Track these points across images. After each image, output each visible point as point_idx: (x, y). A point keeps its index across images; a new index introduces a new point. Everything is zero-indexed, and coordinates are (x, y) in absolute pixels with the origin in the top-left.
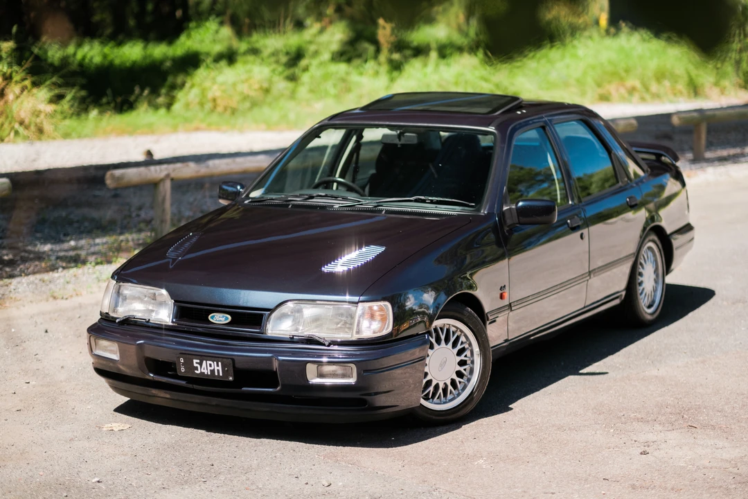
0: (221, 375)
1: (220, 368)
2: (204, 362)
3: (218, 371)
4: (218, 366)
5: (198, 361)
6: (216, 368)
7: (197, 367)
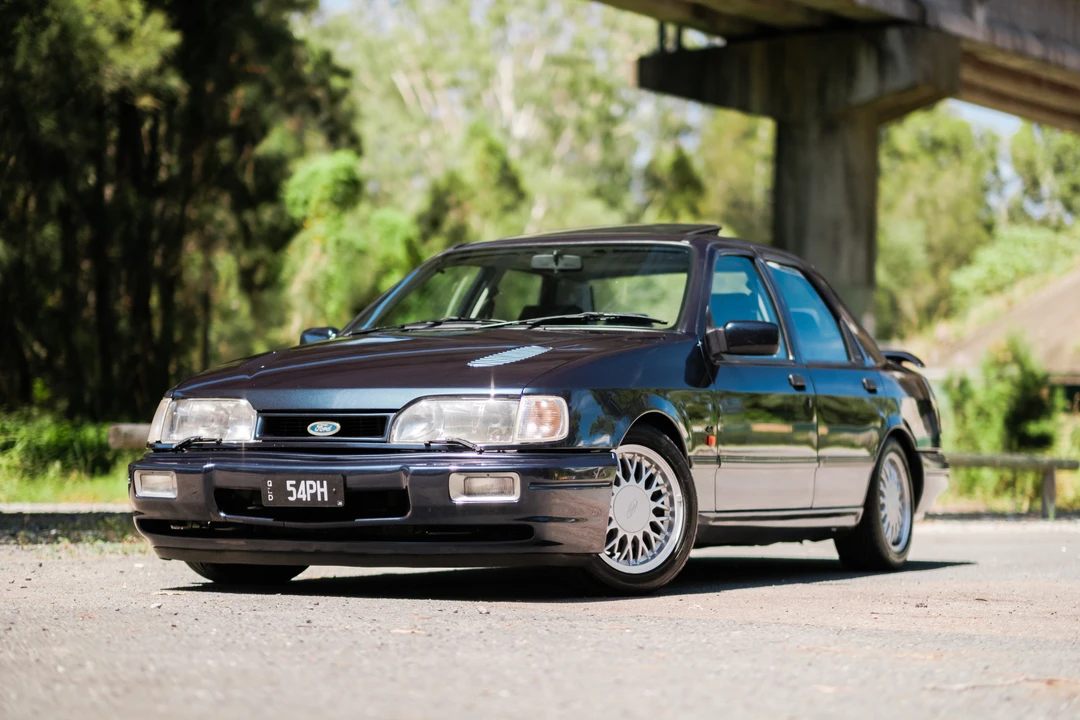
0: (326, 499)
1: (325, 490)
2: (303, 482)
3: (322, 494)
4: (322, 486)
5: (294, 482)
6: (320, 490)
7: (292, 492)
